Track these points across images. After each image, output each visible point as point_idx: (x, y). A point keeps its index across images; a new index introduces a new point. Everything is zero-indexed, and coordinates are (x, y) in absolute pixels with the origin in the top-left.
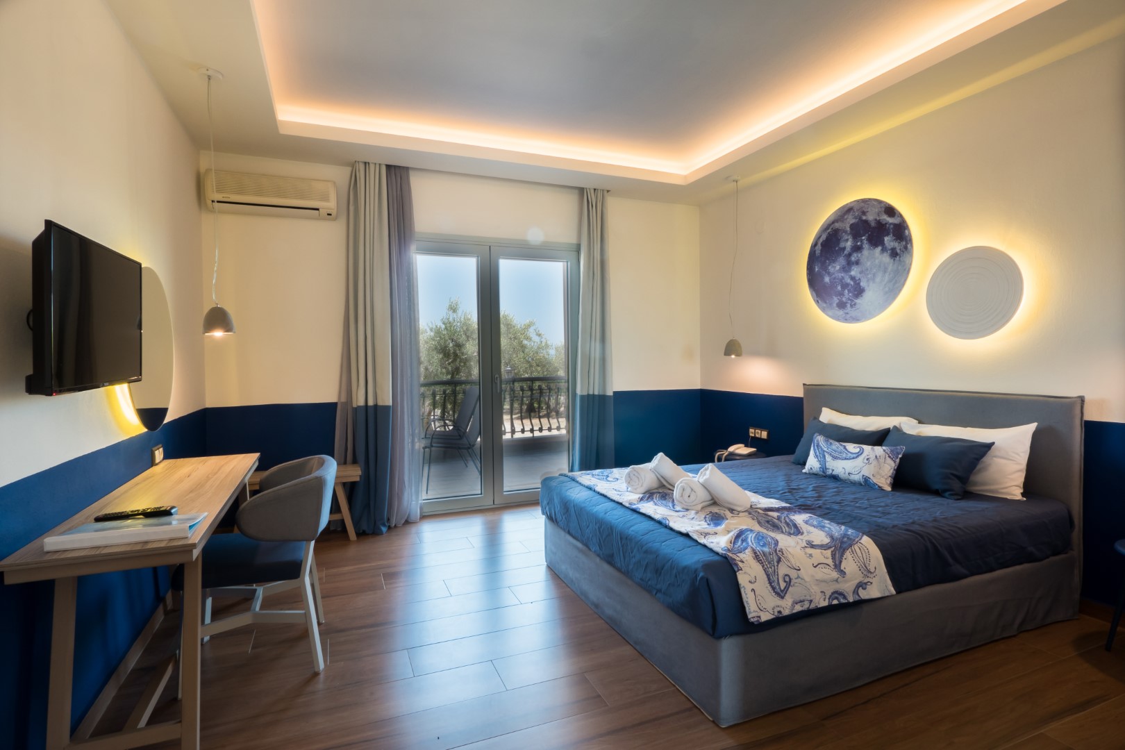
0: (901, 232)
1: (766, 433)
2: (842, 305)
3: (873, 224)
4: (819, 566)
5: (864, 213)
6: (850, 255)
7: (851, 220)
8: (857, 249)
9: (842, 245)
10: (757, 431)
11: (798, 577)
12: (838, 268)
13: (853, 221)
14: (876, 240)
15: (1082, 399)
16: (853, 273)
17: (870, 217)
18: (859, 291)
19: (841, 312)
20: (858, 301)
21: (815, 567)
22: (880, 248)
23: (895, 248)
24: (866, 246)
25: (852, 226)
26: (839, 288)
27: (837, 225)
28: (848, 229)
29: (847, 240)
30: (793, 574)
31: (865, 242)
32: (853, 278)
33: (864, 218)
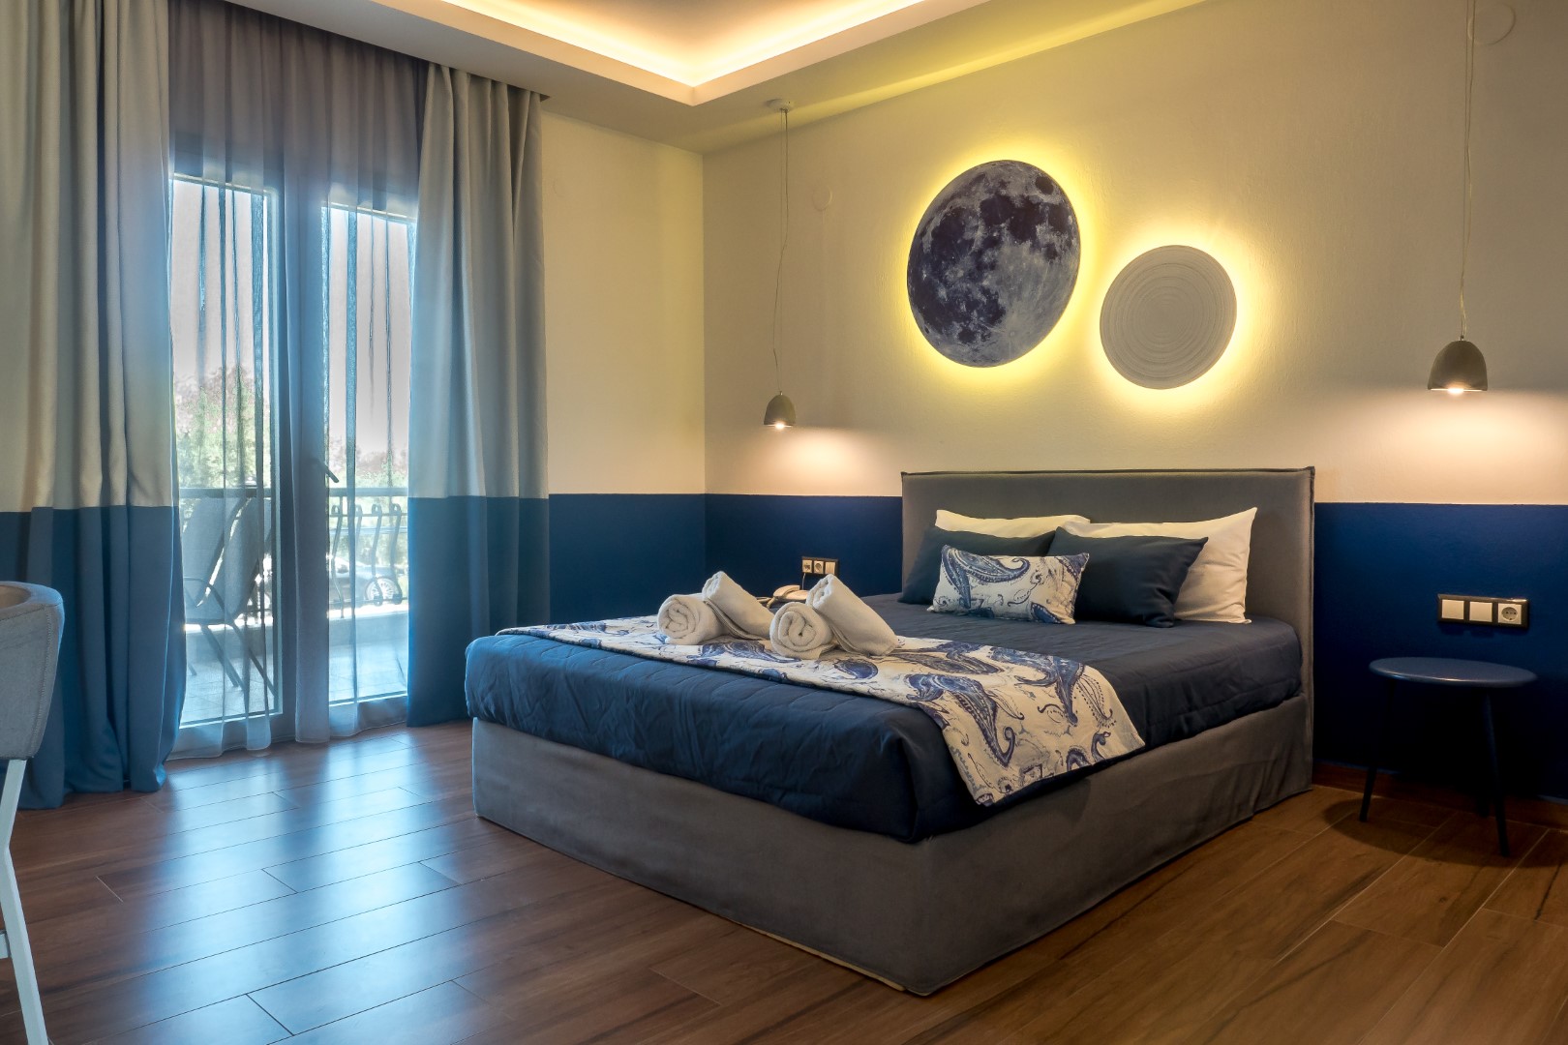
0: (1061, 217)
1: (834, 564)
2: (967, 337)
3: (1018, 204)
4: (1047, 709)
5: (1003, 184)
6: (980, 253)
7: (982, 195)
8: (992, 243)
9: (968, 235)
10: (816, 562)
11: (1023, 731)
12: (961, 273)
13: (985, 197)
14: (1023, 231)
15: (1311, 470)
16: (985, 283)
17: (1014, 192)
18: (995, 314)
19: (966, 349)
20: (994, 330)
21: (1042, 712)
22: (1029, 243)
23: (1054, 244)
24: (1007, 238)
25: (984, 205)
26: (963, 307)
27: (959, 202)
28: (978, 210)
29: (976, 228)
30: (1016, 725)
31: (1006, 232)
32: (985, 291)
33: (1004, 192)
